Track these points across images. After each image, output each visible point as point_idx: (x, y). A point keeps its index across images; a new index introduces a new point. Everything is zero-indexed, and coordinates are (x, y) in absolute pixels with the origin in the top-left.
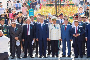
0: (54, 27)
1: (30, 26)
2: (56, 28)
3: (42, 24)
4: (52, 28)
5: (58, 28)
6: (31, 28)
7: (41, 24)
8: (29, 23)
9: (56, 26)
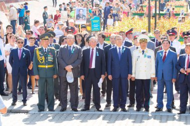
1: (96, 52)
4: (139, 57)
5: (149, 57)
7: (118, 48)
8: (93, 46)
9: (146, 53)
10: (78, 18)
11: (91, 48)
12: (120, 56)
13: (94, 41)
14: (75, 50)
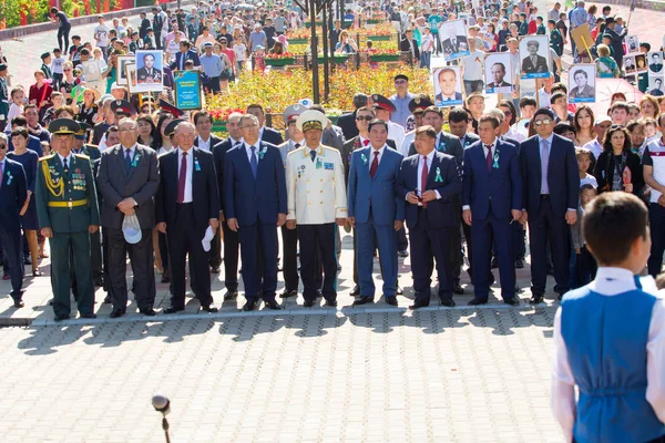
0: (313, 160)
1: (194, 160)
2: (319, 164)
3: (253, 148)
4: (303, 167)
5: (329, 166)
6: (198, 169)
7: (248, 147)
8: (185, 147)
9: (320, 157)
10: (143, 77)
12: (254, 169)
13: (186, 134)
14: (140, 158)
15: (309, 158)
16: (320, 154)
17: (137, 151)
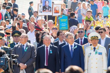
0: (94, 51)
1: (50, 50)
2: (96, 53)
3: (71, 46)
4: (90, 54)
5: (100, 54)
6: (51, 53)
7: (70, 45)
8: (47, 44)
9: (97, 50)
10: (45, 9)
11: (46, 46)
12: (72, 54)
13: (48, 40)
14: (28, 48)
15: (93, 50)
16: (97, 49)
17: (27, 46)
